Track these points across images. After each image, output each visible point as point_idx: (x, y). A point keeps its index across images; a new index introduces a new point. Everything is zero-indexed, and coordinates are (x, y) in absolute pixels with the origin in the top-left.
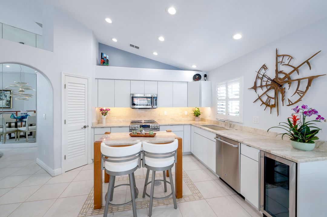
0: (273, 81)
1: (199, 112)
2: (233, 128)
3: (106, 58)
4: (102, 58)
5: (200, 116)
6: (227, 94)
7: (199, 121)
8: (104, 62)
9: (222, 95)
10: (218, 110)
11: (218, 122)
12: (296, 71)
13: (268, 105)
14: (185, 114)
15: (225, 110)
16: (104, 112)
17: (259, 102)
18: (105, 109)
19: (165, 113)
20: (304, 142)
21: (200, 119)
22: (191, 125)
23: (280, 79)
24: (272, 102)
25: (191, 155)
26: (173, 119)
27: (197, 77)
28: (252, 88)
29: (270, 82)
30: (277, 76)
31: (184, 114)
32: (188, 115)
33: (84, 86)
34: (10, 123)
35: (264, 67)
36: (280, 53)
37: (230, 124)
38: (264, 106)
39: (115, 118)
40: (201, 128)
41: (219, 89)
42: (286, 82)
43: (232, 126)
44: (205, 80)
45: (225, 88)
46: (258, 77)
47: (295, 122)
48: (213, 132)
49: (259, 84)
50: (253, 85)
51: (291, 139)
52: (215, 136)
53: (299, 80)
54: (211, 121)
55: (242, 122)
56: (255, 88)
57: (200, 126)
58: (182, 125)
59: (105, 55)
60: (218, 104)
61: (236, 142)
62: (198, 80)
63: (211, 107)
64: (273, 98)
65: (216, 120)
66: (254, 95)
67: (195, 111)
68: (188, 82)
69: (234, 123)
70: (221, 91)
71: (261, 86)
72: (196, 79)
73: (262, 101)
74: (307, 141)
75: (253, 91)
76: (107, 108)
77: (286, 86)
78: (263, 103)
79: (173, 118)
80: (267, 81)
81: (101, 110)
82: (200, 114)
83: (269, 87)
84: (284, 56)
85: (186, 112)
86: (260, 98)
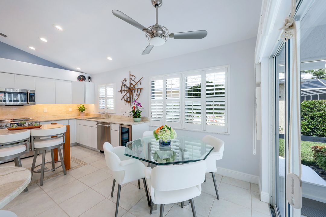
0: (129, 88)
1: (83, 108)
2: (110, 117)
5: (85, 112)
6: (106, 94)
7: (84, 116)
9: (102, 94)
10: (100, 105)
11: (100, 115)
12: (136, 85)
13: (127, 102)
14: (70, 111)
15: (104, 105)
17: (123, 100)
19: (45, 110)
20: (137, 117)
21: (85, 114)
22: (76, 119)
23: (131, 87)
24: (129, 100)
25: (77, 145)
26: (56, 116)
27: (82, 78)
28: (120, 91)
29: (127, 89)
30: (130, 86)
32: (72, 112)
35: (125, 79)
36: (131, 74)
37: (108, 115)
38: (125, 102)
40: (85, 120)
41: (100, 90)
42: (133, 89)
43: (109, 116)
44: (89, 82)
45: (105, 90)
46: (122, 85)
47: (134, 109)
48: (95, 121)
49: (123, 90)
50: (120, 90)
51: (133, 117)
52: (96, 123)
53: (137, 89)
54: (95, 114)
55: (115, 113)
56: (121, 91)
57: (85, 119)
58: (66, 119)
60: (100, 101)
61: (109, 124)
62: (83, 81)
63: (95, 104)
64: (129, 98)
65: (99, 113)
66: (121, 95)
67: (80, 107)
68: (72, 81)
69: (111, 114)
70: (102, 91)
71: (124, 91)
72: (81, 79)
73: (124, 99)
74: (138, 117)
75: (120, 93)
77: (133, 91)
78: (125, 100)
80: (126, 88)
82: (84, 110)
83: (127, 91)
84: (133, 75)
85: (71, 108)
86: (123, 97)
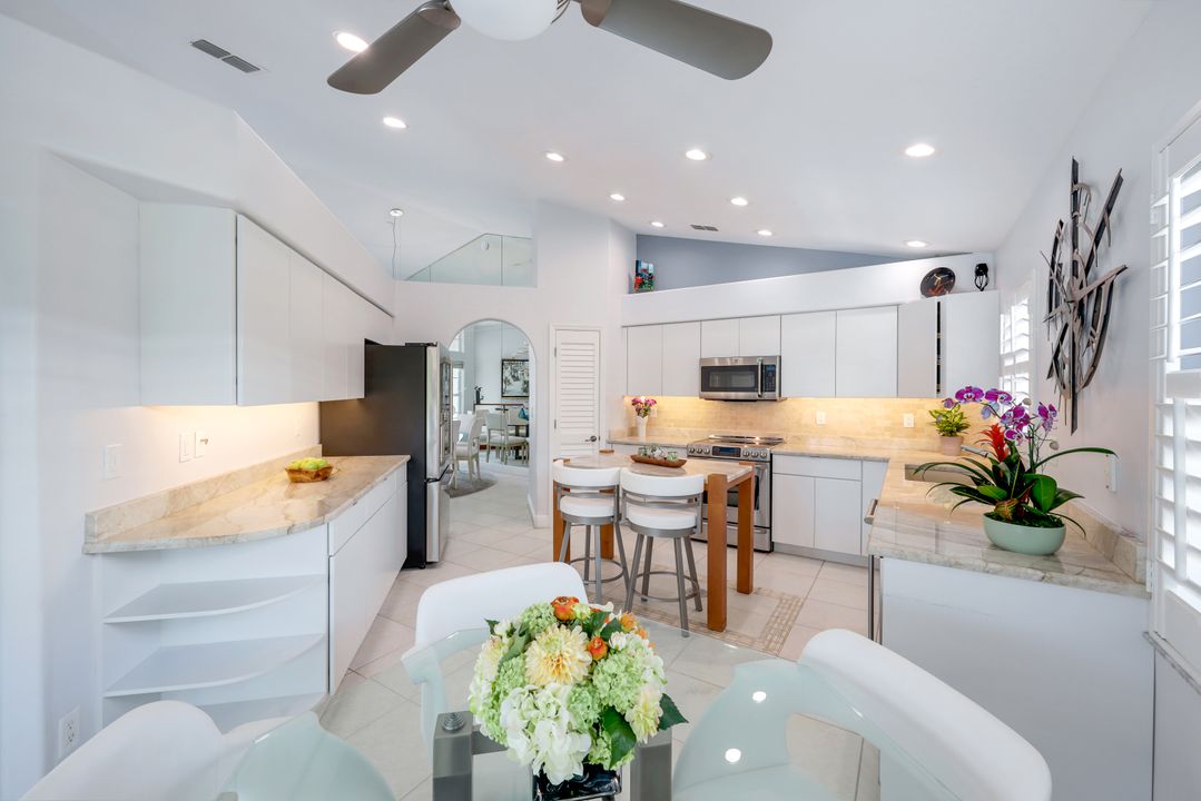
3: (645, 270)
4: (637, 274)
8: (643, 282)
14: (905, 425)
16: (643, 409)
18: (643, 401)
19: (821, 417)
26: (849, 438)
27: (939, 282)
31: (902, 424)
32: (917, 430)
33: (591, 347)
34: (517, 427)
39: (672, 424)
44: (982, 288)
59: (644, 265)
68: (898, 305)
72: (934, 288)
76: (650, 398)
79: (851, 436)
81: (635, 402)
85: (911, 415)
